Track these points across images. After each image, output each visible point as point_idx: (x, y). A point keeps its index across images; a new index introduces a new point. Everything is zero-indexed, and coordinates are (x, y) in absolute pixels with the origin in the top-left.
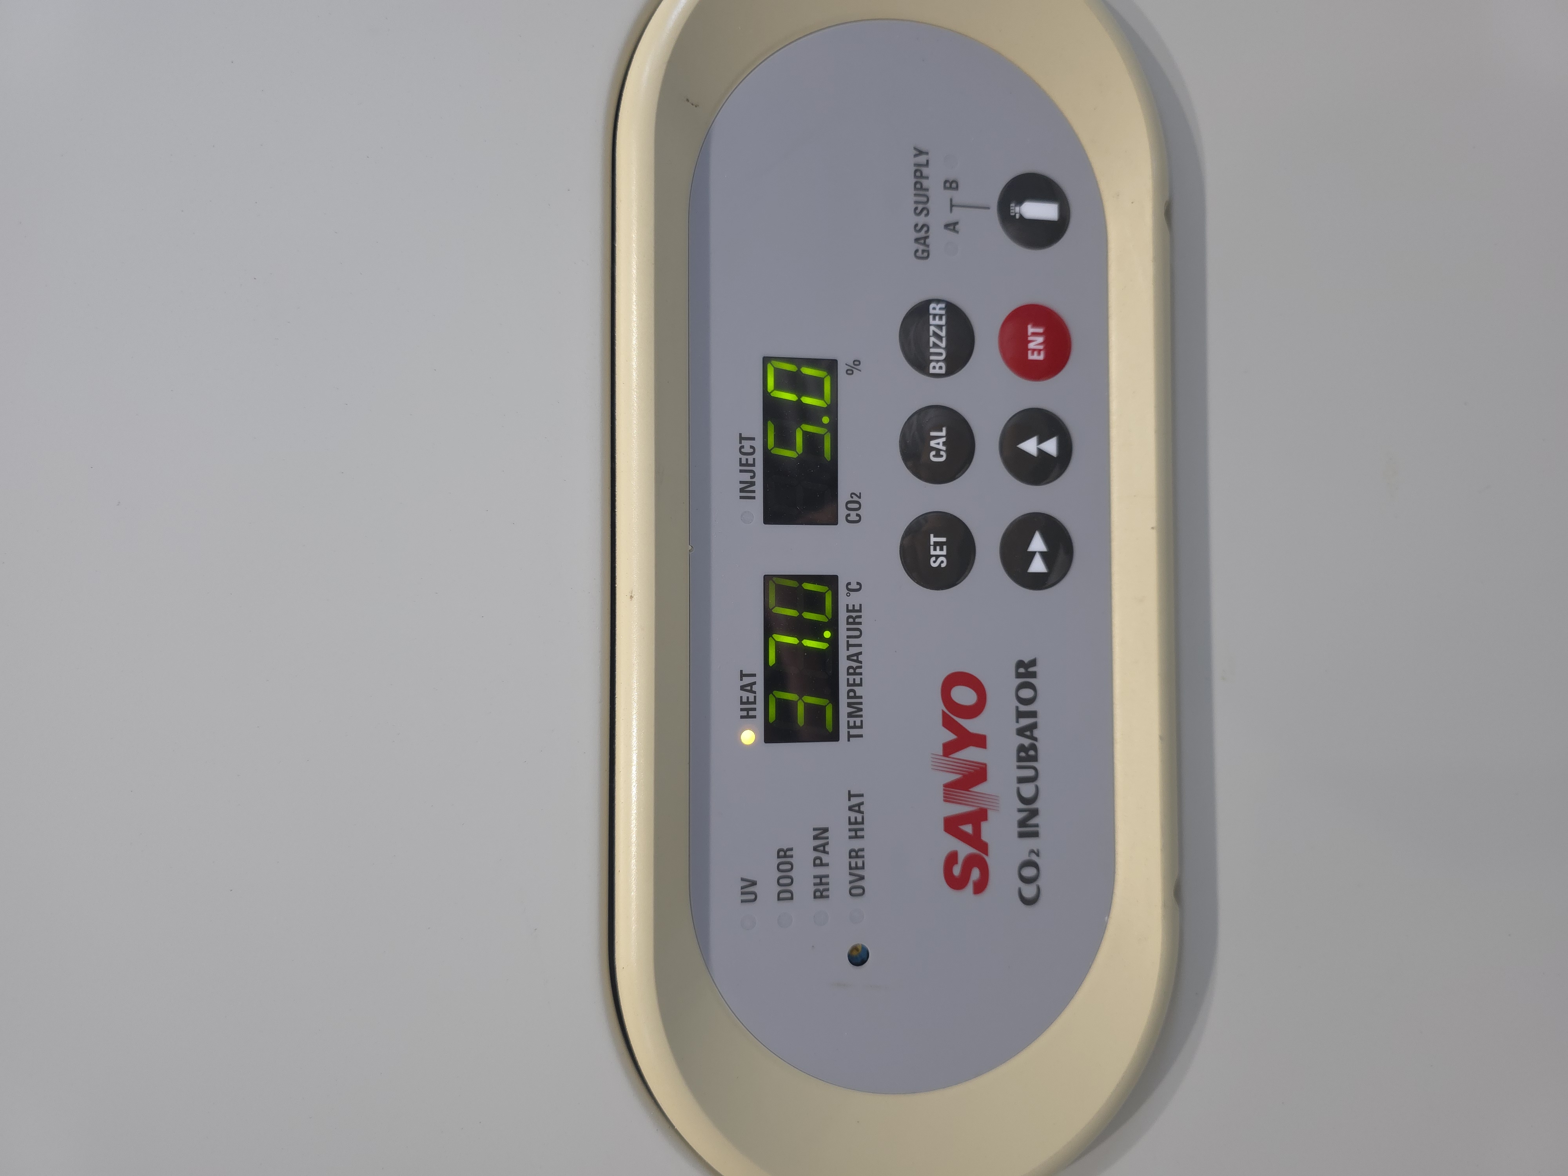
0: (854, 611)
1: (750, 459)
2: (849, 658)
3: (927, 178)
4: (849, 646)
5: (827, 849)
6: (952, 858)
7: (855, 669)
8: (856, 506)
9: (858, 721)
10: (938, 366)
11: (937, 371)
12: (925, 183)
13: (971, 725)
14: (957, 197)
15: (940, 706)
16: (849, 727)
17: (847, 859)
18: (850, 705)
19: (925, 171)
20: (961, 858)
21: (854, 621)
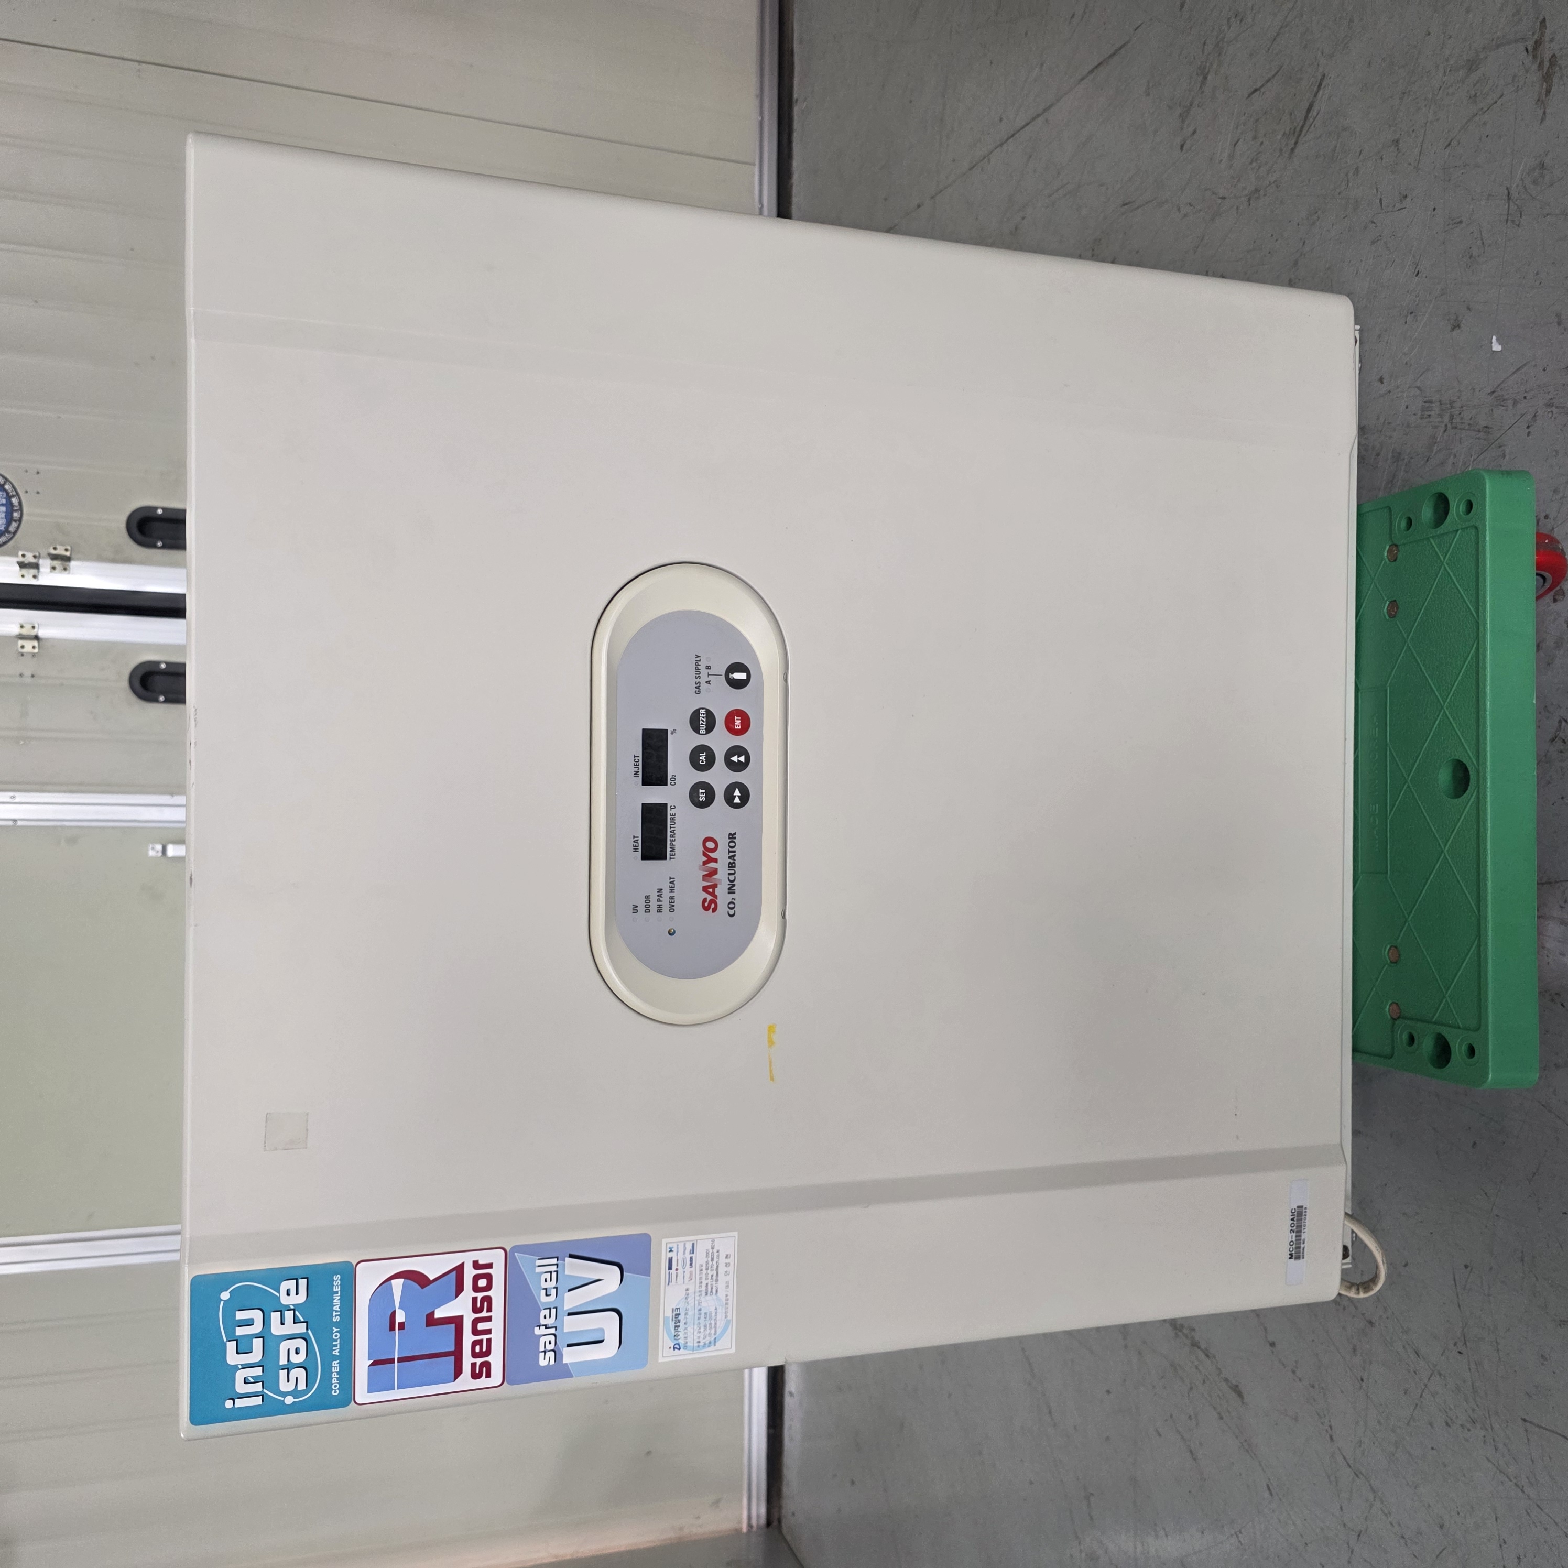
0: (673, 815)
1: (638, 763)
2: (671, 832)
3: (700, 665)
4: (671, 828)
5: (662, 896)
6: (705, 900)
7: (673, 835)
8: (674, 779)
9: (673, 853)
10: (703, 731)
11: (703, 733)
12: (699, 667)
13: (712, 855)
14: (711, 672)
15: (702, 849)
16: (670, 855)
17: (669, 900)
18: (671, 848)
19: (699, 663)
20: (708, 900)
21: (673, 819)
